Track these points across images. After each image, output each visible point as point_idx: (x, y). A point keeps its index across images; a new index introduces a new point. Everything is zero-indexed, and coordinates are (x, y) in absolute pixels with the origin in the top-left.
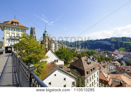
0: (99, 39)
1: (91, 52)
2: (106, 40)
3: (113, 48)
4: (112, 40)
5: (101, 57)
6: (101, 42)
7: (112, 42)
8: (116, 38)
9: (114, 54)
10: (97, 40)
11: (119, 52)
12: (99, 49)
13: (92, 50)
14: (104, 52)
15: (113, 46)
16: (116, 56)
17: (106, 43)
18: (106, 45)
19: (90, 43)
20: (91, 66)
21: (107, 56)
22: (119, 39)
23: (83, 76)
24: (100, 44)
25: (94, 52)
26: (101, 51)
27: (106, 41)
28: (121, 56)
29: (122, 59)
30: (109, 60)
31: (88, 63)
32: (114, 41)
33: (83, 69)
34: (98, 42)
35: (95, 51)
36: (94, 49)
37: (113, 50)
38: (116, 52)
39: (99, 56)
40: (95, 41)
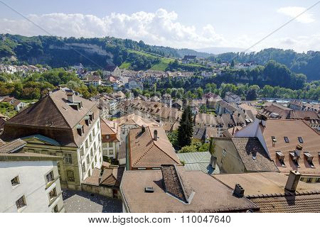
0: (77, 38)
1: (60, 75)
2: (94, 41)
3: (110, 62)
4: (108, 44)
5: (88, 86)
6: (83, 45)
7: (109, 50)
8: (116, 41)
9: (114, 77)
10: (72, 40)
11: (122, 72)
12: (81, 66)
13: (61, 70)
14: (94, 74)
15: (109, 58)
16: (117, 81)
17: (96, 49)
18: (96, 55)
19: (51, 47)
20: (83, 112)
21: (100, 82)
22: (120, 43)
23: (70, 145)
24: (82, 50)
25: (69, 74)
26: (85, 72)
27: (95, 45)
28: (125, 80)
29: (127, 85)
30: (105, 91)
31: (75, 107)
32: (112, 46)
33: (66, 127)
34: (76, 44)
35: (69, 71)
36: (66, 66)
37: (112, 69)
38: (117, 71)
39: (83, 85)
40: (67, 41)
